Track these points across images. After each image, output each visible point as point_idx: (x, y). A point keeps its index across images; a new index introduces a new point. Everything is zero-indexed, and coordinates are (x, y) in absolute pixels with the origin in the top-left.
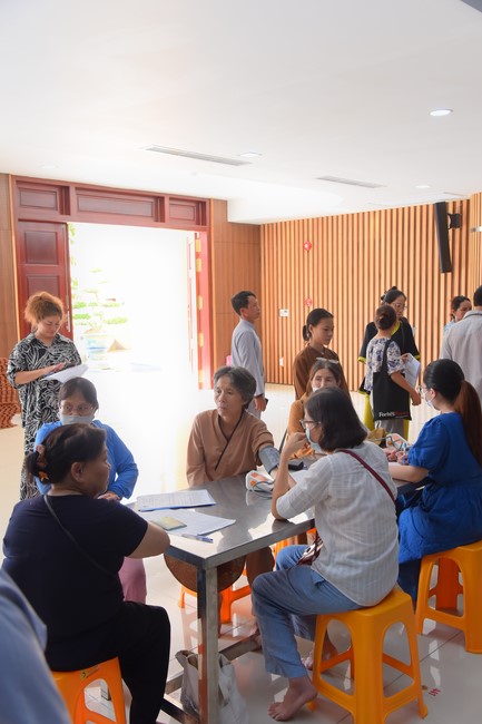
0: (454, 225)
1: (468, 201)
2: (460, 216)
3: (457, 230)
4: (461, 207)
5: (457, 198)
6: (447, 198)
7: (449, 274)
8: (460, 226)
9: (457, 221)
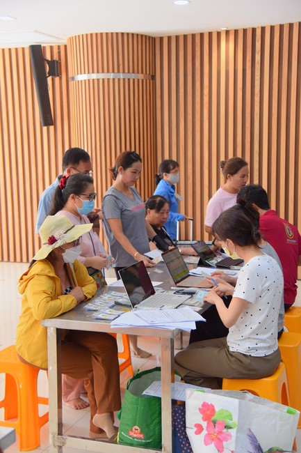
0: (52, 73)
1: (66, 46)
2: (59, 63)
3: (57, 79)
4: (59, 53)
5: (54, 42)
6: (45, 41)
7: (52, 128)
8: (59, 75)
9: (56, 68)
